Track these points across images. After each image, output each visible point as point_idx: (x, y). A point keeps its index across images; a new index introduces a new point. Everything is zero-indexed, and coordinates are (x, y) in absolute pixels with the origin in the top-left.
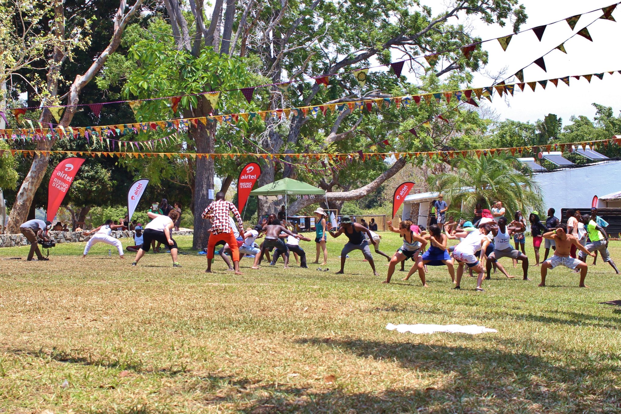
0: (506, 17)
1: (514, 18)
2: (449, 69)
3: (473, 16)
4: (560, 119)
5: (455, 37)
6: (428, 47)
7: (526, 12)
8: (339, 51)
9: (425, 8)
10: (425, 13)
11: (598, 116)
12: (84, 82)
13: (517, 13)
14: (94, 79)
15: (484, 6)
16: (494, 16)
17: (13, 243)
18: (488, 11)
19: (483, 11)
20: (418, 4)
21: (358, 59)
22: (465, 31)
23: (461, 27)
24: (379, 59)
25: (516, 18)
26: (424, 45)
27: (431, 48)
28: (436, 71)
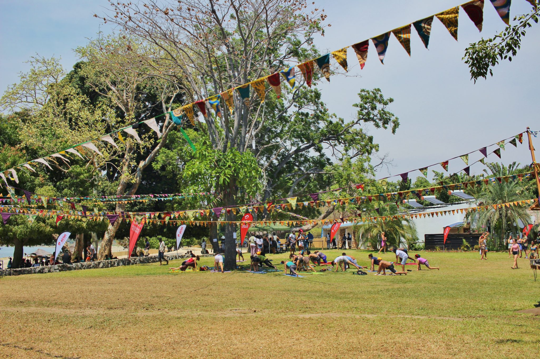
0: (388, 124)
1: (393, 125)
2: (357, 155)
3: (368, 123)
4: (410, 180)
5: (358, 136)
6: (343, 142)
7: (399, 121)
8: (292, 145)
9: (340, 119)
10: (340, 122)
11: (436, 178)
12: (145, 165)
13: (394, 122)
14: (151, 163)
15: (375, 118)
16: (381, 123)
17: (110, 265)
18: (377, 120)
19: (375, 121)
20: (336, 117)
21: (304, 149)
22: (364, 131)
23: (361, 130)
24: (315, 149)
25: (394, 125)
26: (340, 141)
27: (344, 142)
28: (349, 155)
